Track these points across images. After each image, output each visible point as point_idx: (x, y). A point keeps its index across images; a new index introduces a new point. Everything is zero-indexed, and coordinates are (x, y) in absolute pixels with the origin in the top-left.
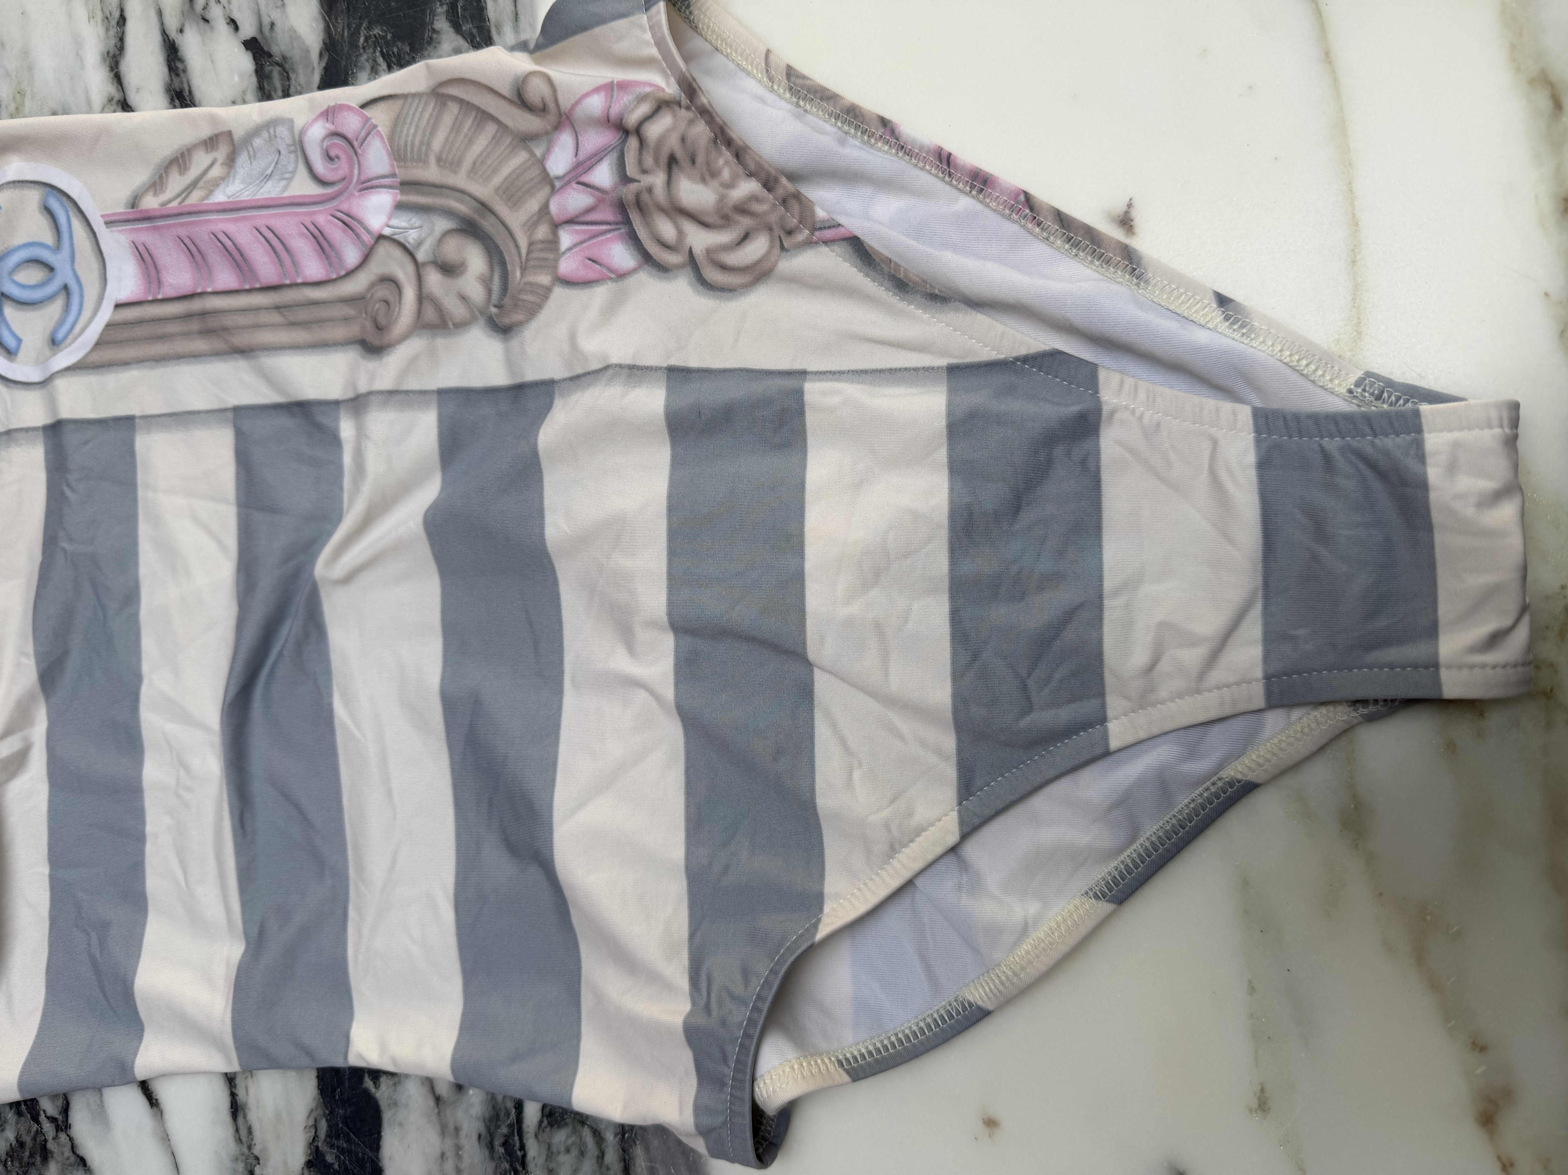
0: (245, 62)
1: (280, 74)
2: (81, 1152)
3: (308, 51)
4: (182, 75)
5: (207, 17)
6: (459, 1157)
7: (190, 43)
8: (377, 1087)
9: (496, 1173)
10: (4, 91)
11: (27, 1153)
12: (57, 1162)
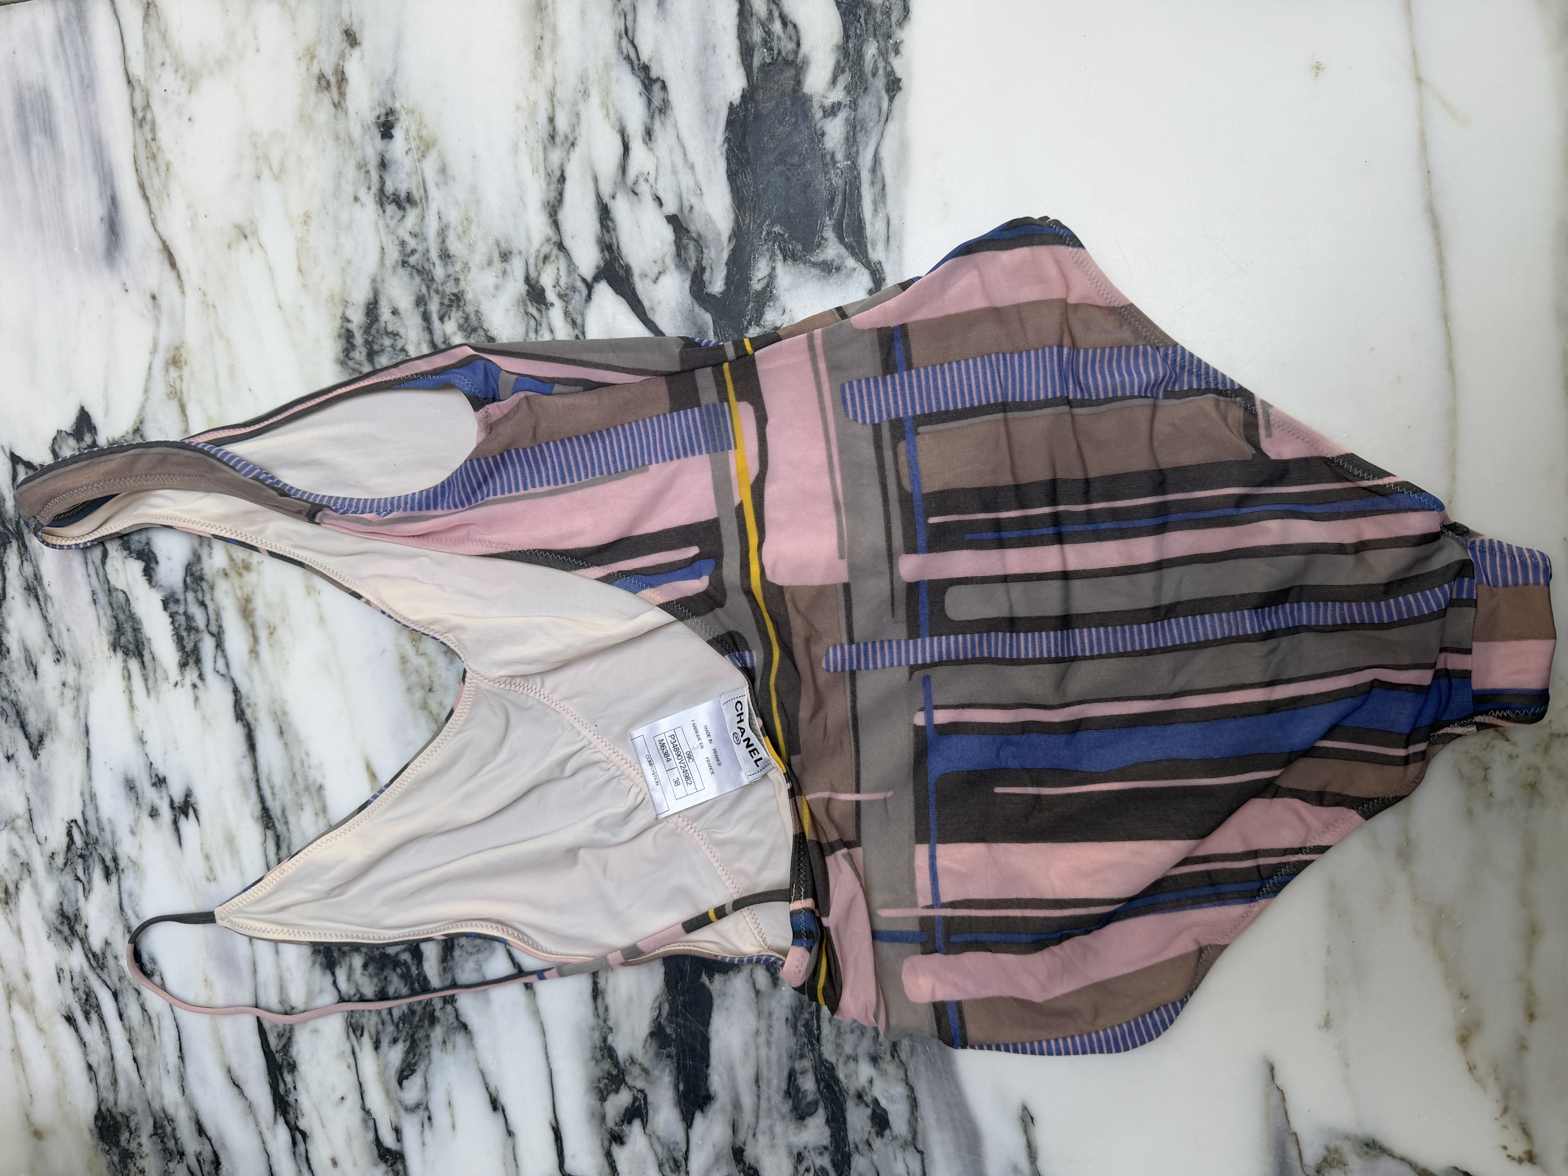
0: (667, 233)
1: (696, 248)
2: (464, 1019)
3: (720, 234)
4: (612, 232)
5: (636, 190)
6: (770, 1033)
7: (621, 209)
8: (711, 982)
9: (796, 1045)
10: (453, 216)
11: (417, 1018)
12: (443, 1026)
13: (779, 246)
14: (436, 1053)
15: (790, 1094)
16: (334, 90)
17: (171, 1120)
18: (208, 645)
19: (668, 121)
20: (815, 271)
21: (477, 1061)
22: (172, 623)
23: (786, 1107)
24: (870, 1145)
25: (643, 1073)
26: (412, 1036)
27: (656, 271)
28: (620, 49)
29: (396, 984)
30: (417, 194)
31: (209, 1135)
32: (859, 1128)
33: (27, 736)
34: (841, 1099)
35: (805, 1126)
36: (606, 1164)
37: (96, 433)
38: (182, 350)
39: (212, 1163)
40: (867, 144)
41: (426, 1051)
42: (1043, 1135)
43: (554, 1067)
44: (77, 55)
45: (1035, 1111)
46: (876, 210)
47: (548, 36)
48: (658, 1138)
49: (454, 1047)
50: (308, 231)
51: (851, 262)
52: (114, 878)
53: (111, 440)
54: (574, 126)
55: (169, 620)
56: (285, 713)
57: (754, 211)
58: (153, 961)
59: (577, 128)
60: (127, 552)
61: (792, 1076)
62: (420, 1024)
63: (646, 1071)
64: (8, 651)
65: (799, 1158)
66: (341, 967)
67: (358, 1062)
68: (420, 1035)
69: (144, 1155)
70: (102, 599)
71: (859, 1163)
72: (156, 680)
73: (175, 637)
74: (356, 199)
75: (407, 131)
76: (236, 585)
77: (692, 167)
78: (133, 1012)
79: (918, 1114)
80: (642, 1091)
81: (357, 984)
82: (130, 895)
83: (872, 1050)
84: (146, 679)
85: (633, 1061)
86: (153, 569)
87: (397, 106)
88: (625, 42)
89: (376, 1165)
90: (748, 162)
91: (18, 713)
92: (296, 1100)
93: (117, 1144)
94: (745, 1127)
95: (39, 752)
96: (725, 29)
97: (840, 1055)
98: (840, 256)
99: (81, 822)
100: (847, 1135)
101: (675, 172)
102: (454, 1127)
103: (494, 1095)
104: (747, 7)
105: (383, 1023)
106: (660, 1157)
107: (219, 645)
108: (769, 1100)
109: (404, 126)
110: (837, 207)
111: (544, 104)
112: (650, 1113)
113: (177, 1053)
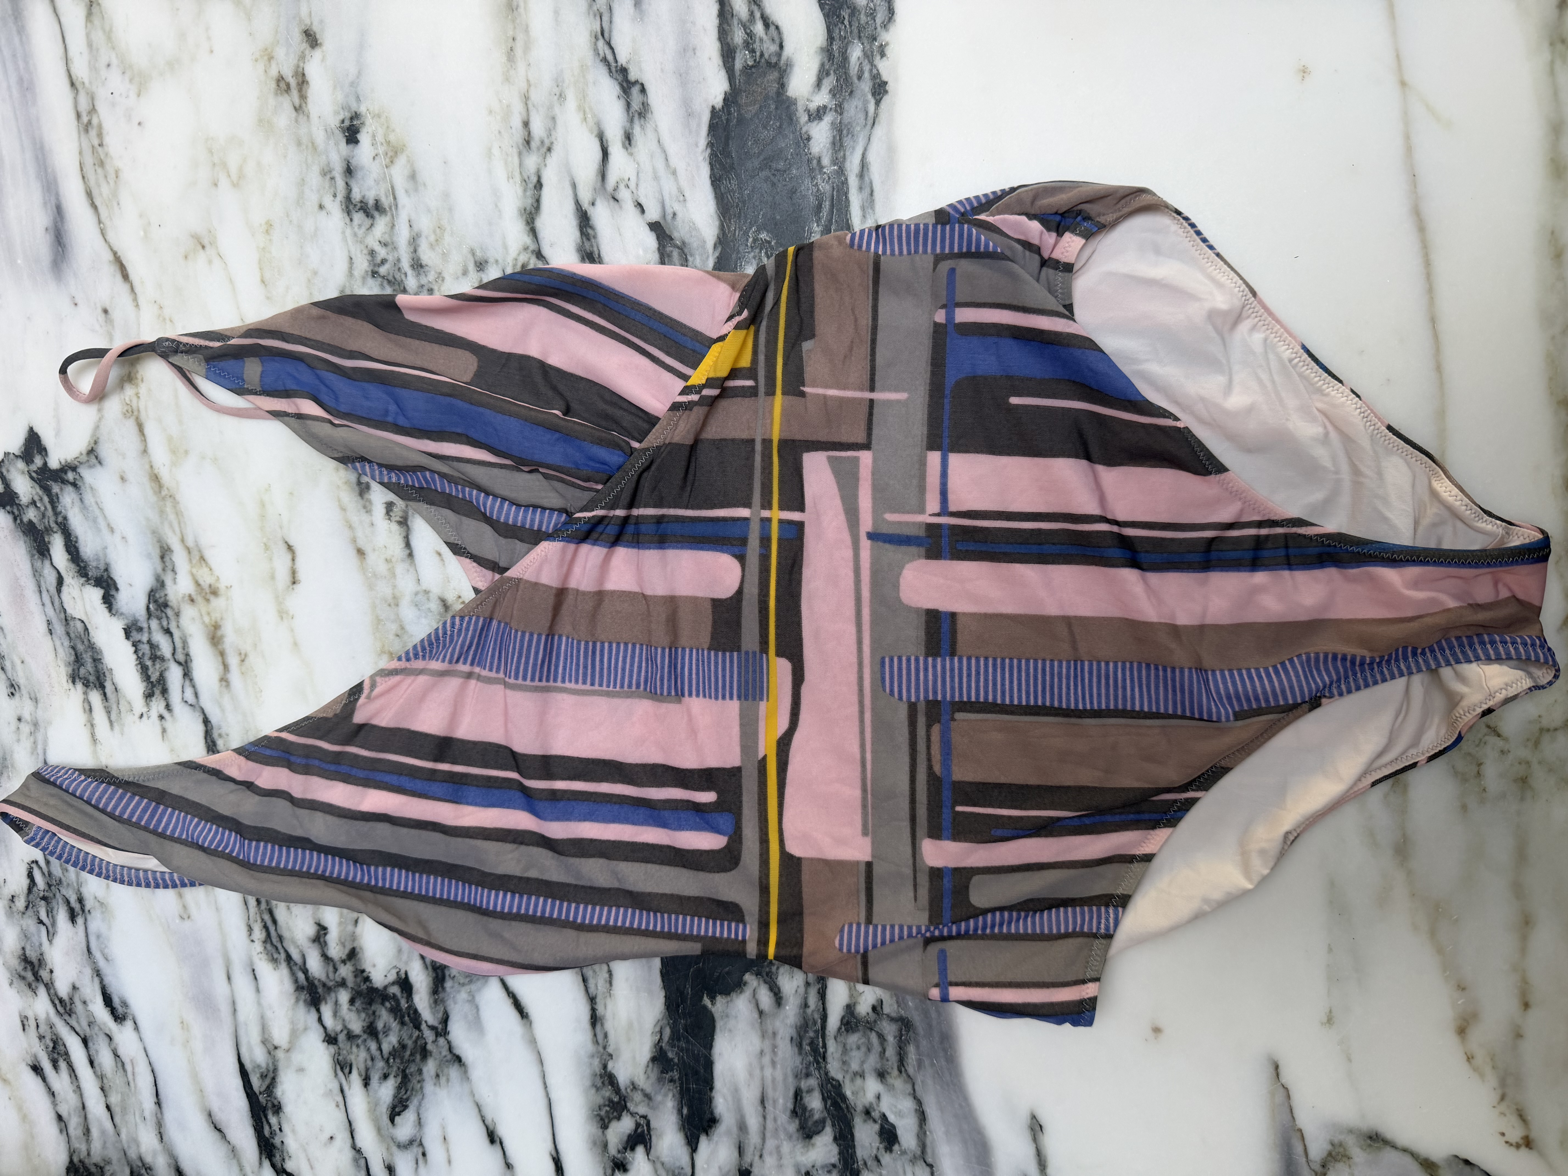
0: (650, 240)
1: (680, 255)
2: (457, 1051)
3: (705, 242)
4: (593, 240)
5: (617, 197)
6: (774, 1053)
7: (601, 216)
8: (713, 1004)
9: (802, 1064)
10: (425, 224)
11: (408, 1053)
12: (435, 1059)
13: (766, 253)
14: (429, 1087)
15: (796, 1113)
16: (295, 93)
17: (149, 1169)
18: (174, 675)
19: (648, 125)
21: (472, 1094)
22: (136, 652)
23: (793, 1127)
24: (879, 1161)
25: (646, 1099)
26: (404, 1071)
28: (596, 51)
29: (384, 1018)
30: (386, 202)
32: (867, 1144)
34: (849, 1116)
35: (813, 1145)
37: (46, 454)
38: (138, 367)
40: (854, 148)
41: (419, 1086)
42: (1052, 1143)
43: (553, 1096)
44: (14, 56)
45: (1044, 1119)
46: (864, 216)
47: (520, 37)
48: (663, 1164)
49: (448, 1080)
50: (270, 240)
52: (80, 920)
53: (63, 462)
54: (550, 130)
55: (132, 649)
57: (739, 217)
58: (125, 1004)
59: (553, 133)
60: (84, 579)
61: (798, 1095)
62: (412, 1058)
63: (648, 1096)
66: (326, 1003)
67: (348, 1100)
68: (412, 1070)
70: (59, 629)
72: (120, 713)
73: (139, 666)
74: (321, 207)
75: (374, 136)
76: (204, 612)
77: (674, 173)
78: (105, 1059)
79: (926, 1128)
80: (644, 1117)
81: (344, 1020)
82: (98, 937)
83: (879, 1066)
84: (109, 712)
85: (634, 1087)
86: (113, 596)
87: (363, 109)
88: (601, 43)
90: (732, 167)
92: (282, 1142)
94: (751, 1149)
96: (705, 30)
97: (847, 1072)
99: (42, 863)
100: (855, 1152)
101: (656, 178)
102: (449, 1162)
103: (491, 1127)
104: (727, 8)
105: (372, 1059)
107: (187, 674)
108: (775, 1120)
109: (370, 130)
110: (825, 213)
111: (518, 108)
112: (654, 1139)
113: (154, 1099)
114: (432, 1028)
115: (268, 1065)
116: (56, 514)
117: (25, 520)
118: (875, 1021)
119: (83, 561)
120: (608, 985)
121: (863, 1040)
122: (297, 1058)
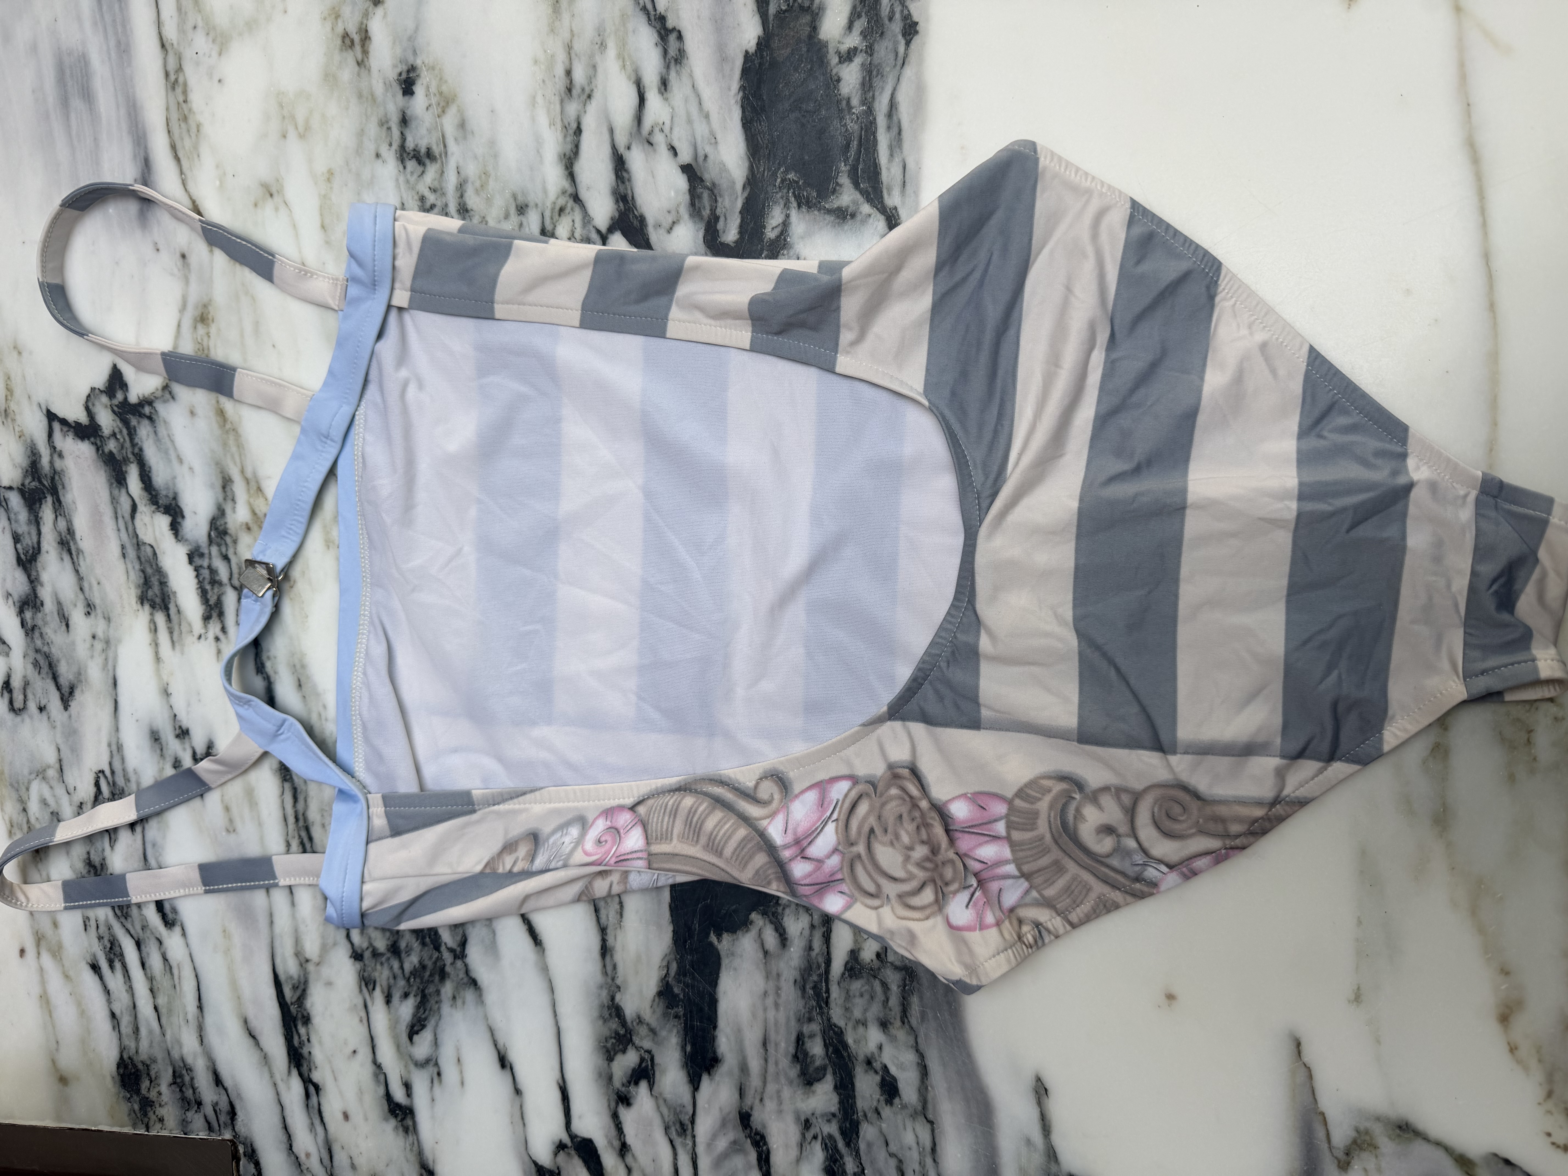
0: (681, 182)
1: (710, 197)
2: (474, 975)
3: (734, 183)
4: (627, 183)
5: (651, 141)
6: (778, 995)
7: (636, 160)
8: (719, 941)
9: (805, 1008)
10: (471, 170)
11: (428, 973)
12: (453, 981)
13: (794, 193)
14: (446, 1008)
15: (798, 1058)
16: (358, 48)
17: (189, 1070)
18: (230, 599)
19: (683, 71)
20: (830, 218)
21: (486, 1018)
22: (197, 576)
23: (794, 1072)
24: (879, 1114)
25: (650, 1033)
26: (423, 991)
27: (670, 221)
29: (408, 938)
30: (436, 150)
31: (226, 1085)
32: (868, 1095)
33: (58, 687)
34: (850, 1065)
35: (814, 1092)
36: (613, 1126)
37: (127, 390)
38: (210, 308)
39: (228, 1113)
40: (883, 89)
41: (437, 1006)
42: (1057, 1108)
43: (563, 1025)
44: (114, 21)
45: (1050, 1082)
46: (892, 155)
48: (665, 1101)
49: (464, 1003)
50: (331, 188)
51: (866, 208)
53: (141, 397)
54: (591, 78)
55: (194, 574)
56: (303, 666)
57: (768, 158)
58: (175, 911)
59: (593, 80)
60: (155, 507)
61: (800, 1040)
62: (431, 979)
63: (653, 1031)
64: (42, 604)
65: (807, 1124)
67: (371, 1016)
68: (431, 990)
69: (163, 1103)
70: (131, 553)
71: (868, 1132)
72: (181, 633)
73: (200, 590)
74: (378, 156)
75: (428, 88)
77: (707, 116)
78: (155, 961)
79: (928, 1083)
80: (649, 1052)
81: (370, 938)
82: (154, 845)
83: (881, 1015)
84: (171, 632)
85: (640, 1020)
86: (179, 523)
87: (418, 62)
89: (386, 1120)
90: (763, 109)
91: (50, 666)
92: (310, 1053)
93: (138, 1092)
94: (752, 1092)
95: (70, 703)
97: (849, 1019)
98: (855, 202)
99: (108, 773)
100: (855, 1102)
101: (690, 121)
102: (462, 1083)
103: (502, 1052)
105: (395, 978)
106: (667, 1120)
108: (777, 1064)
109: (425, 82)
110: (852, 152)
111: (561, 57)
112: (657, 1074)
113: (196, 1003)
114: (451, 950)
115: (299, 977)
116: (133, 445)
117: (106, 450)
118: (879, 969)
119: (154, 490)
120: (619, 916)
121: (866, 987)
122: (326, 971)
